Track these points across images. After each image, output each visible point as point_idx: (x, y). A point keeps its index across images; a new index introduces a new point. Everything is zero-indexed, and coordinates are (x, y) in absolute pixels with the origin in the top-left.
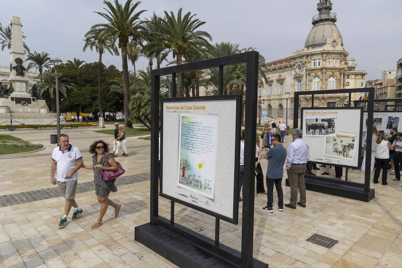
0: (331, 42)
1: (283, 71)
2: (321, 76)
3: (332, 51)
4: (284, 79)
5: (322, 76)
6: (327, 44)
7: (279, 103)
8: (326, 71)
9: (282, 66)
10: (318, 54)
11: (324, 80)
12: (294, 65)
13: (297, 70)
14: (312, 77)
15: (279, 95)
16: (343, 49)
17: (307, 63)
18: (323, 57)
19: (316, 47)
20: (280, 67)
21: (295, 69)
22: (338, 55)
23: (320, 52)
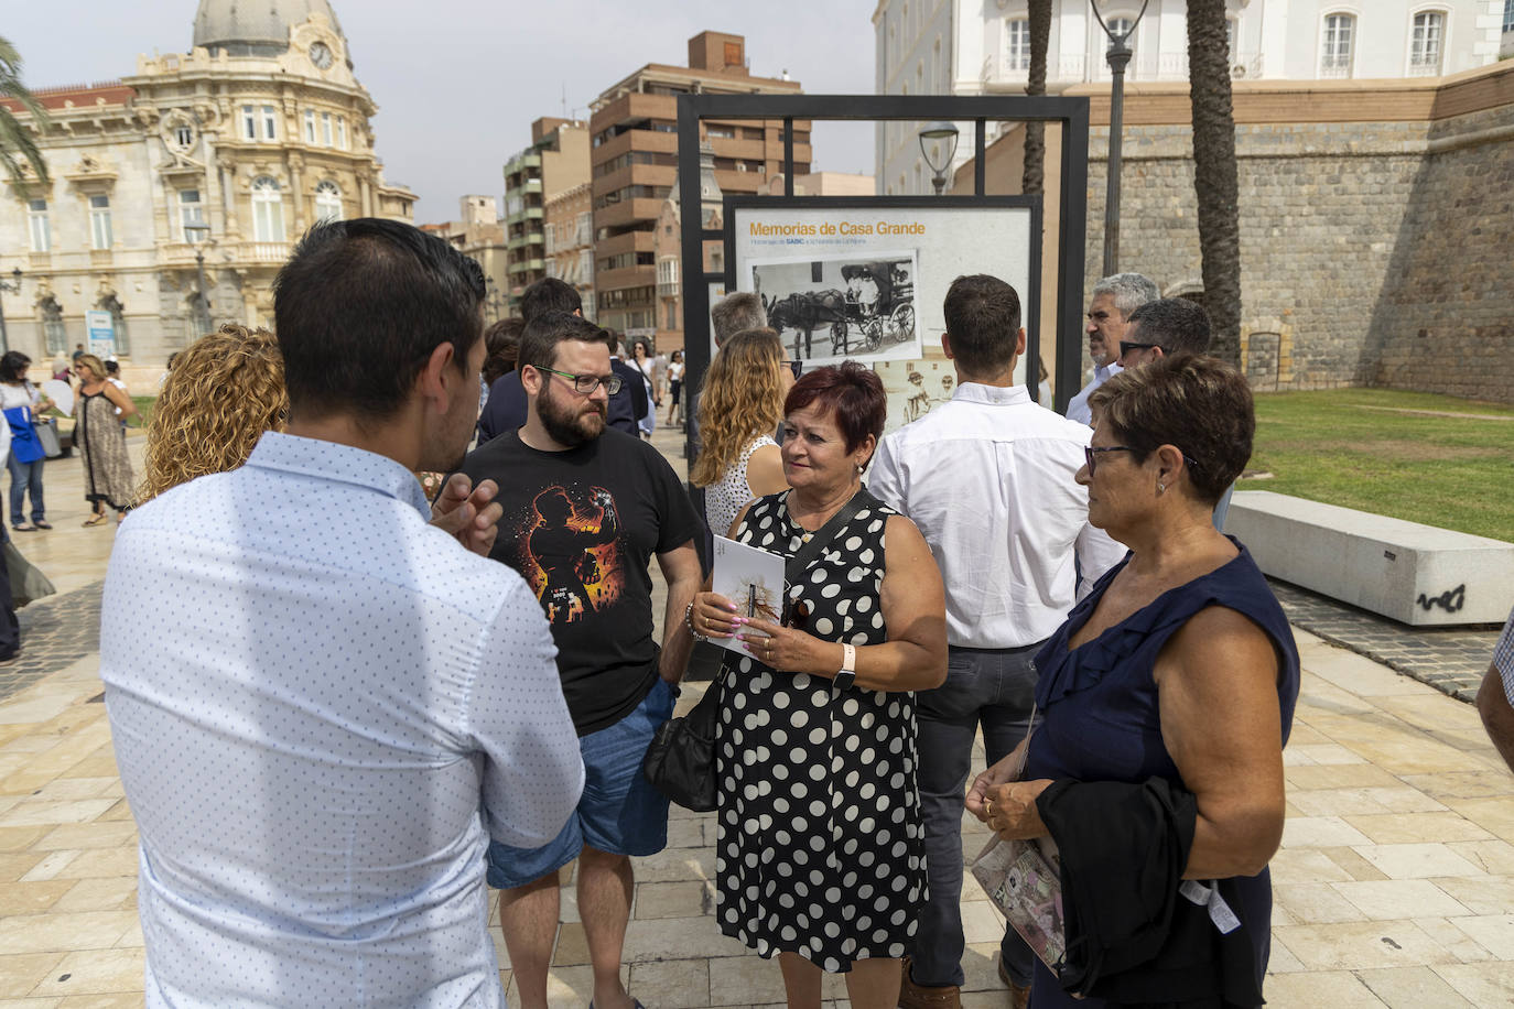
0: (307, 46)
1: (99, 141)
2: (284, 182)
3: (317, 81)
4: (113, 181)
5: (291, 181)
6: (293, 48)
7: (100, 293)
8: (305, 164)
9: (94, 115)
10: (261, 86)
11: (299, 198)
12: (155, 120)
13: (173, 144)
14: (246, 182)
15: (93, 253)
16: (356, 81)
17: (218, 118)
18: (281, 101)
19: (245, 53)
20: (83, 119)
21: (159, 137)
22: (342, 103)
23: (269, 79)
